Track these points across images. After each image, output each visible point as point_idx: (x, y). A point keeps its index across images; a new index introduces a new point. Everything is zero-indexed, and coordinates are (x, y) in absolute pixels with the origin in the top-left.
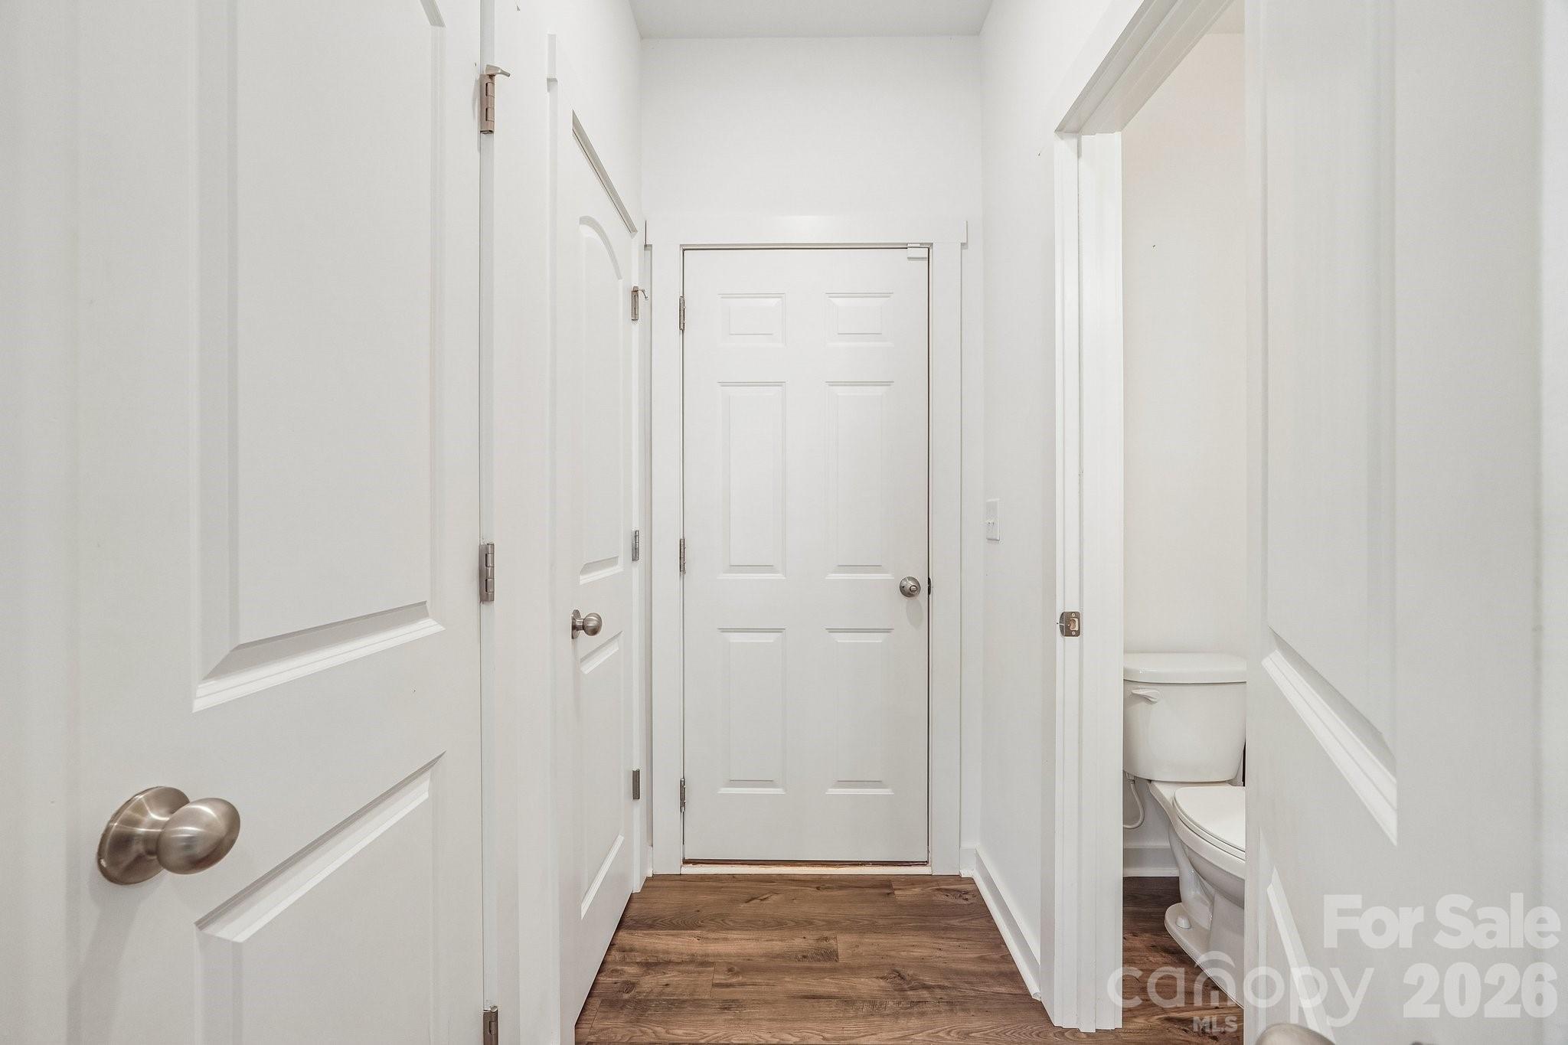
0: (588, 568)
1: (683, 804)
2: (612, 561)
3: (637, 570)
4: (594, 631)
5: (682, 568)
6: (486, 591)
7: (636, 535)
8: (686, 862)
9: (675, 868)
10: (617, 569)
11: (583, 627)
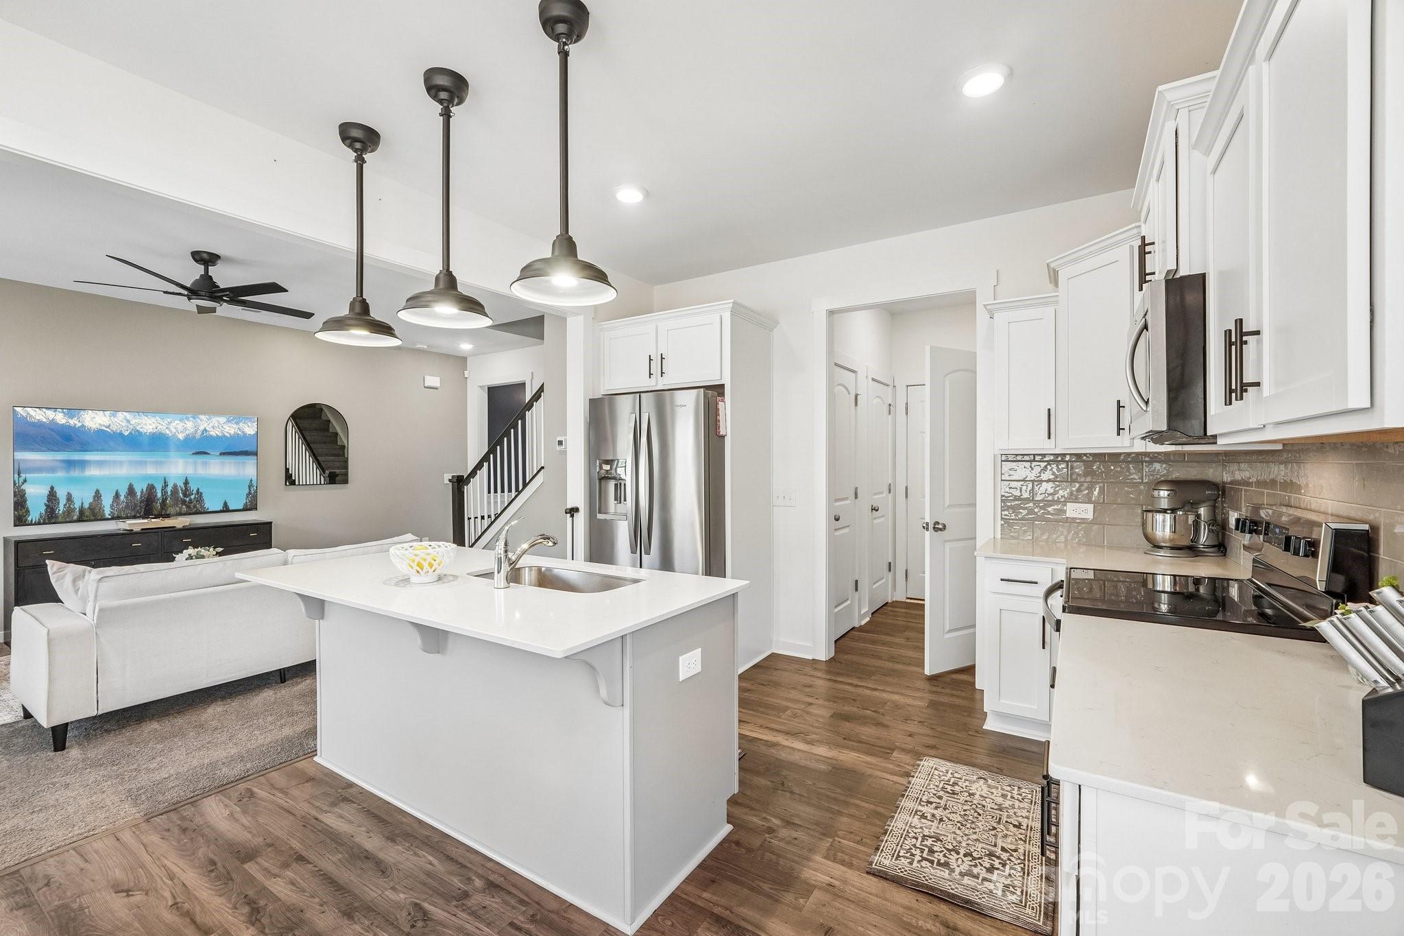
0: (875, 494)
1: (906, 578)
2: (882, 493)
3: (890, 496)
4: (877, 510)
5: (907, 497)
6: (856, 498)
7: (890, 485)
8: (907, 598)
9: (904, 600)
10: (884, 495)
11: (875, 509)
